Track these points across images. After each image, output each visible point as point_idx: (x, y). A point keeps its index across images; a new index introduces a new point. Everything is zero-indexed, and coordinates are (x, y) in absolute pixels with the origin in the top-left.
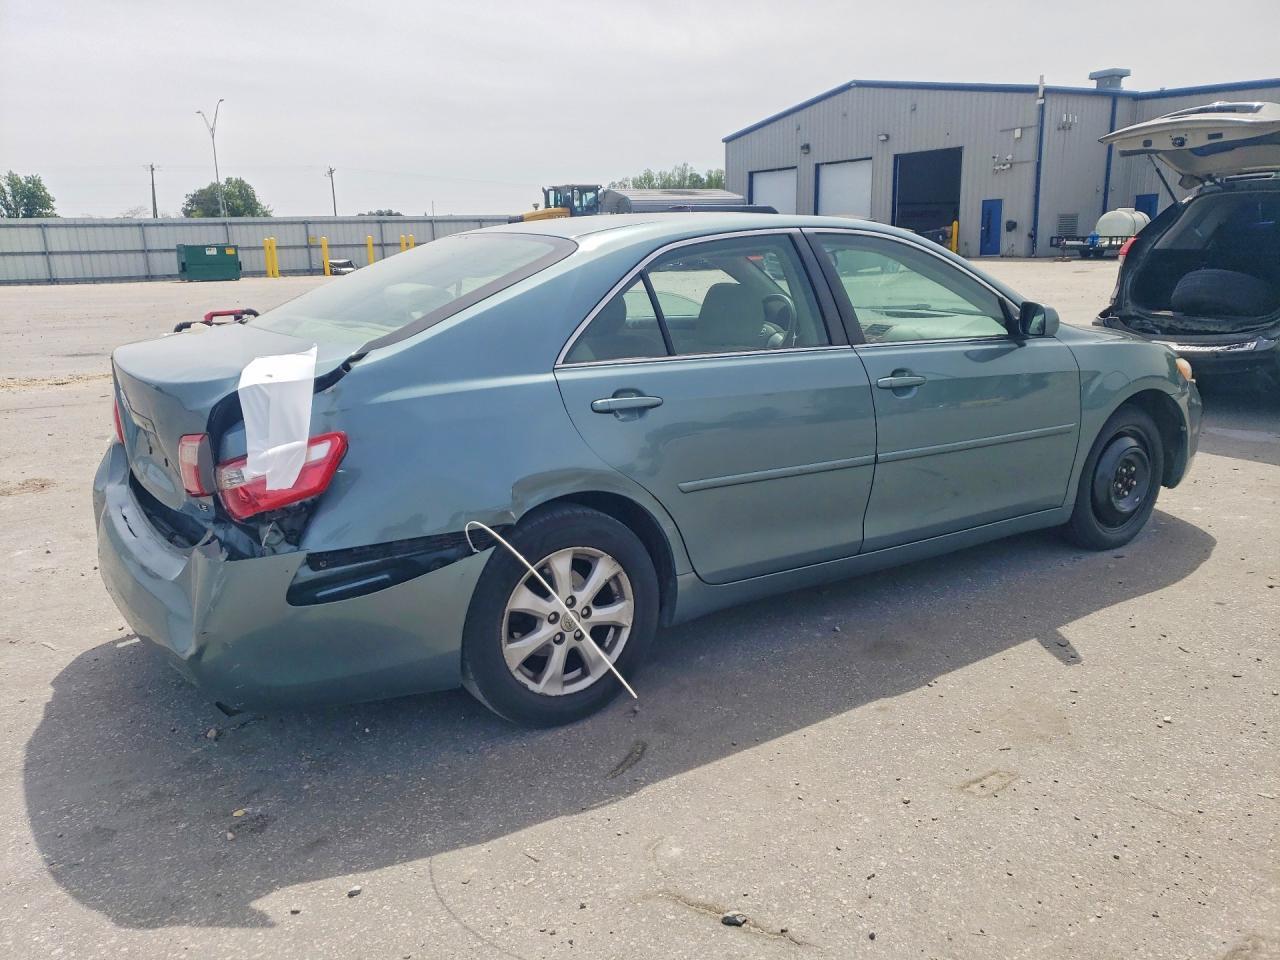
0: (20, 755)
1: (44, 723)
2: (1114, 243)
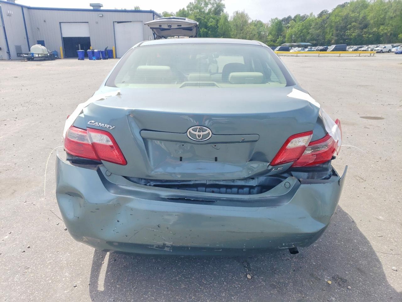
2: (39, 56)
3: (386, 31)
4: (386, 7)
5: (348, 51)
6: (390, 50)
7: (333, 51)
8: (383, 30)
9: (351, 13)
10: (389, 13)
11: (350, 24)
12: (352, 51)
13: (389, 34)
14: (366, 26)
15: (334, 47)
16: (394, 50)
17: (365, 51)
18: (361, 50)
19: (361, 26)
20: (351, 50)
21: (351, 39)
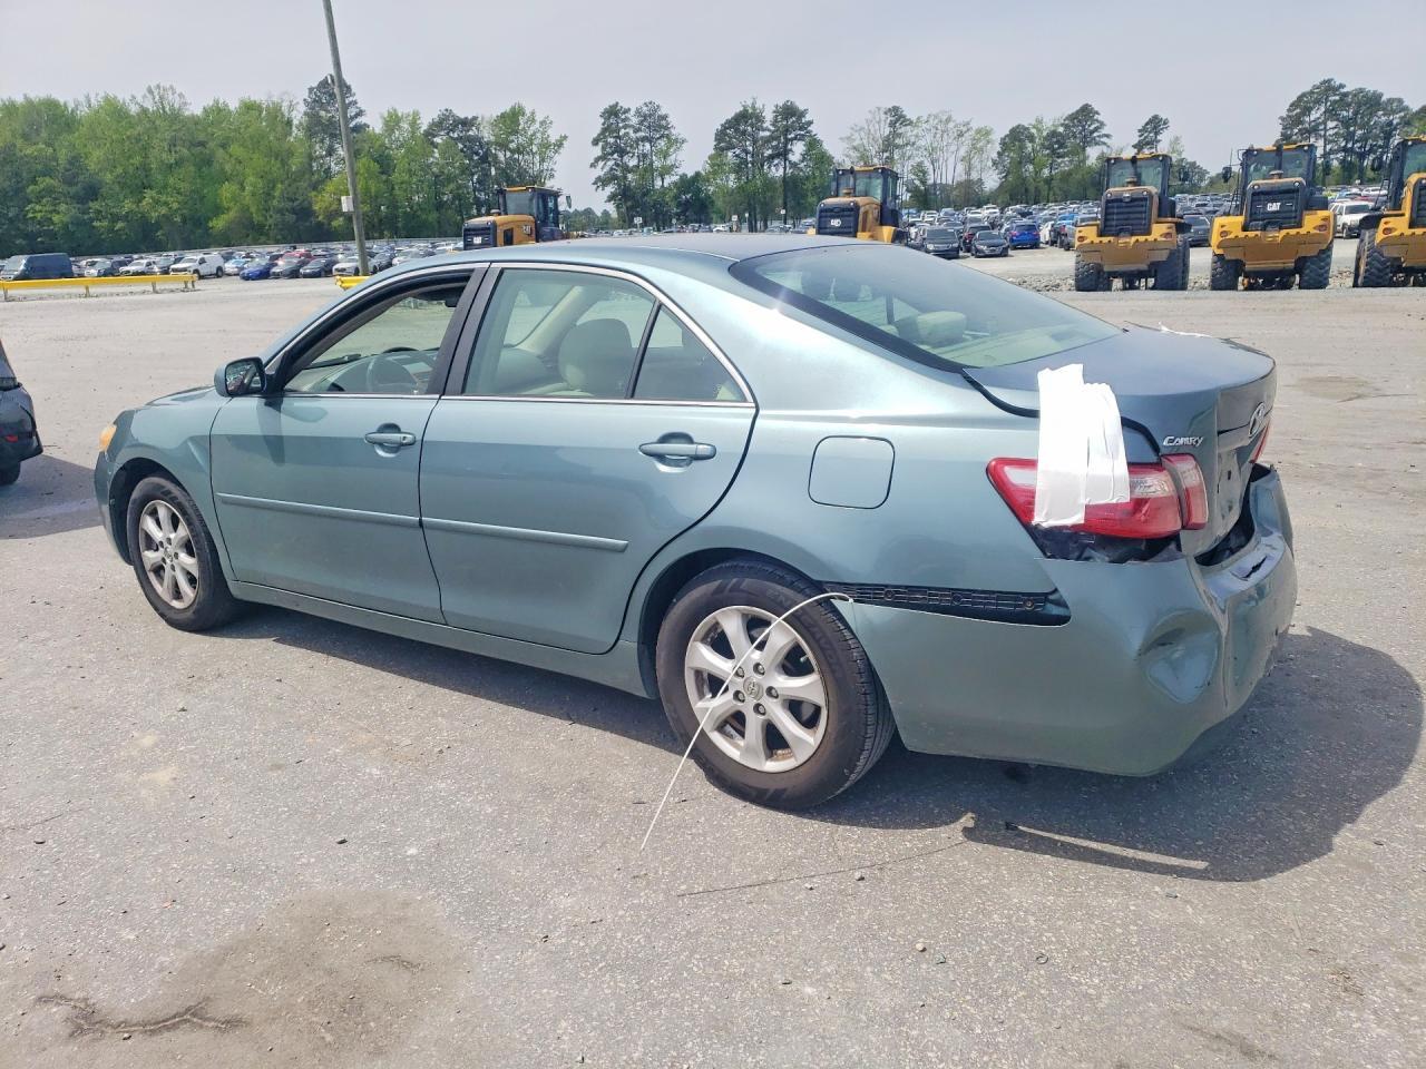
0: (1410, 777)
1: (1369, 800)
3: (164, 211)
4: (139, 129)
5: (81, 276)
6: (220, 269)
7: (23, 276)
8: (151, 205)
9: (19, 143)
10: (155, 152)
11: (34, 182)
12: (99, 276)
13: (178, 219)
14: (92, 192)
15: (24, 262)
16: (230, 267)
17: (143, 273)
18: (129, 272)
19: (73, 190)
20: (94, 271)
21: (53, 235)
